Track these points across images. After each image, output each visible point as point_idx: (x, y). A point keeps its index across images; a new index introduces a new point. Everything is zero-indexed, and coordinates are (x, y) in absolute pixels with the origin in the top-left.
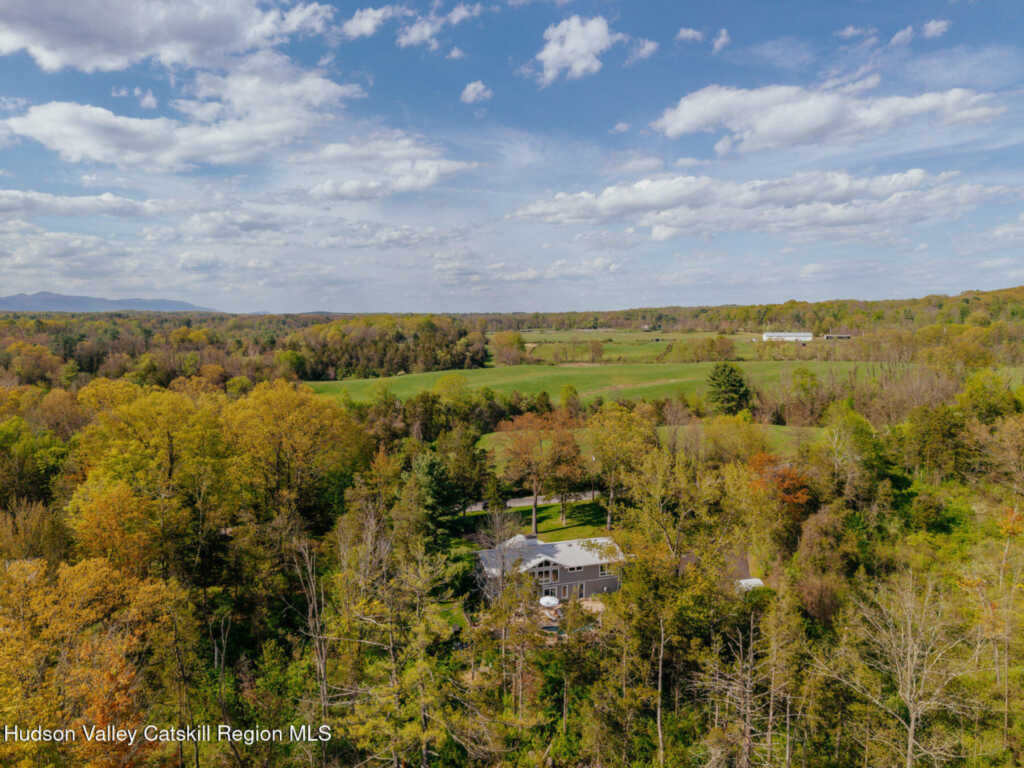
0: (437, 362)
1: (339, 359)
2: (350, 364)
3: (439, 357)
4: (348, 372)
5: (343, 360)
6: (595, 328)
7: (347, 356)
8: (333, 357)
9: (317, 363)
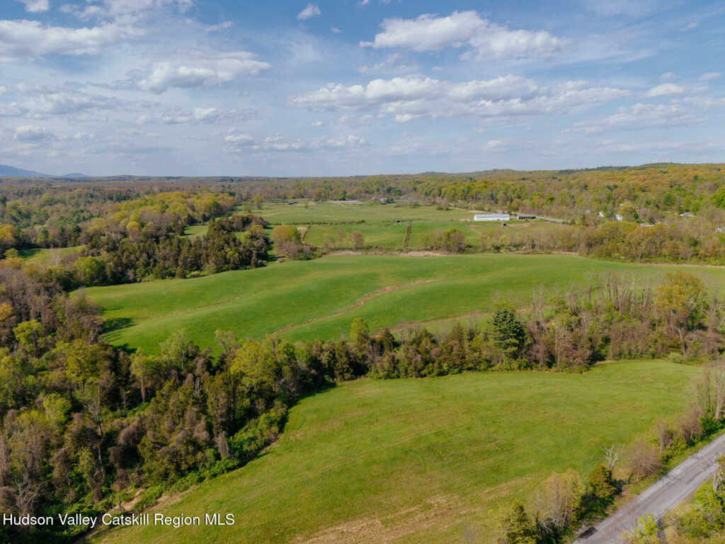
0: (227, 262)
1: (138, 259)
2: (148, 264)
3: (228, 256)
4: (147, 271)
5: (141, 260)
6: (344, 200)
7: (145, 255)
8: (132, 257)
9: (116, 265)
